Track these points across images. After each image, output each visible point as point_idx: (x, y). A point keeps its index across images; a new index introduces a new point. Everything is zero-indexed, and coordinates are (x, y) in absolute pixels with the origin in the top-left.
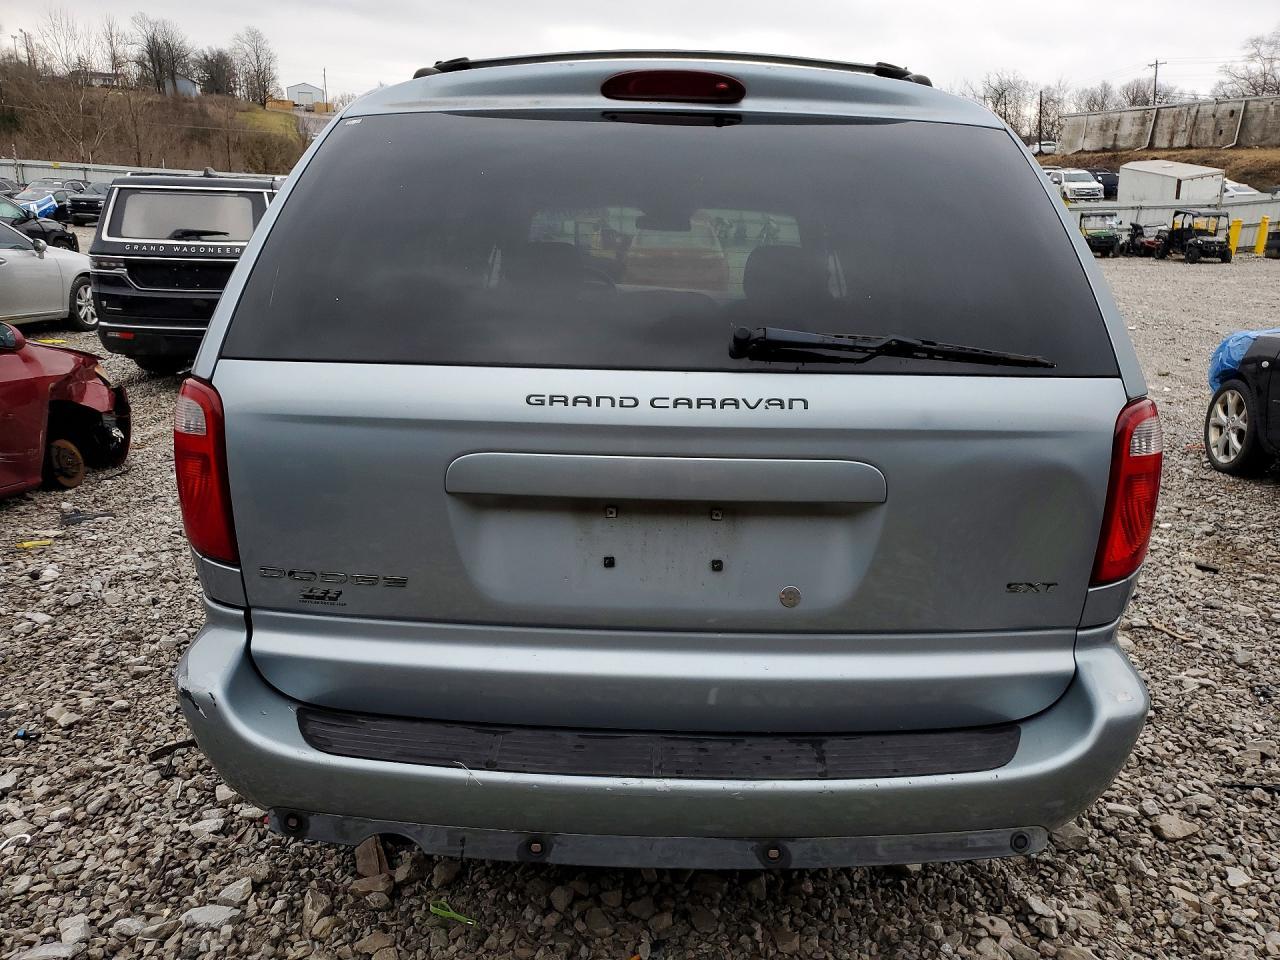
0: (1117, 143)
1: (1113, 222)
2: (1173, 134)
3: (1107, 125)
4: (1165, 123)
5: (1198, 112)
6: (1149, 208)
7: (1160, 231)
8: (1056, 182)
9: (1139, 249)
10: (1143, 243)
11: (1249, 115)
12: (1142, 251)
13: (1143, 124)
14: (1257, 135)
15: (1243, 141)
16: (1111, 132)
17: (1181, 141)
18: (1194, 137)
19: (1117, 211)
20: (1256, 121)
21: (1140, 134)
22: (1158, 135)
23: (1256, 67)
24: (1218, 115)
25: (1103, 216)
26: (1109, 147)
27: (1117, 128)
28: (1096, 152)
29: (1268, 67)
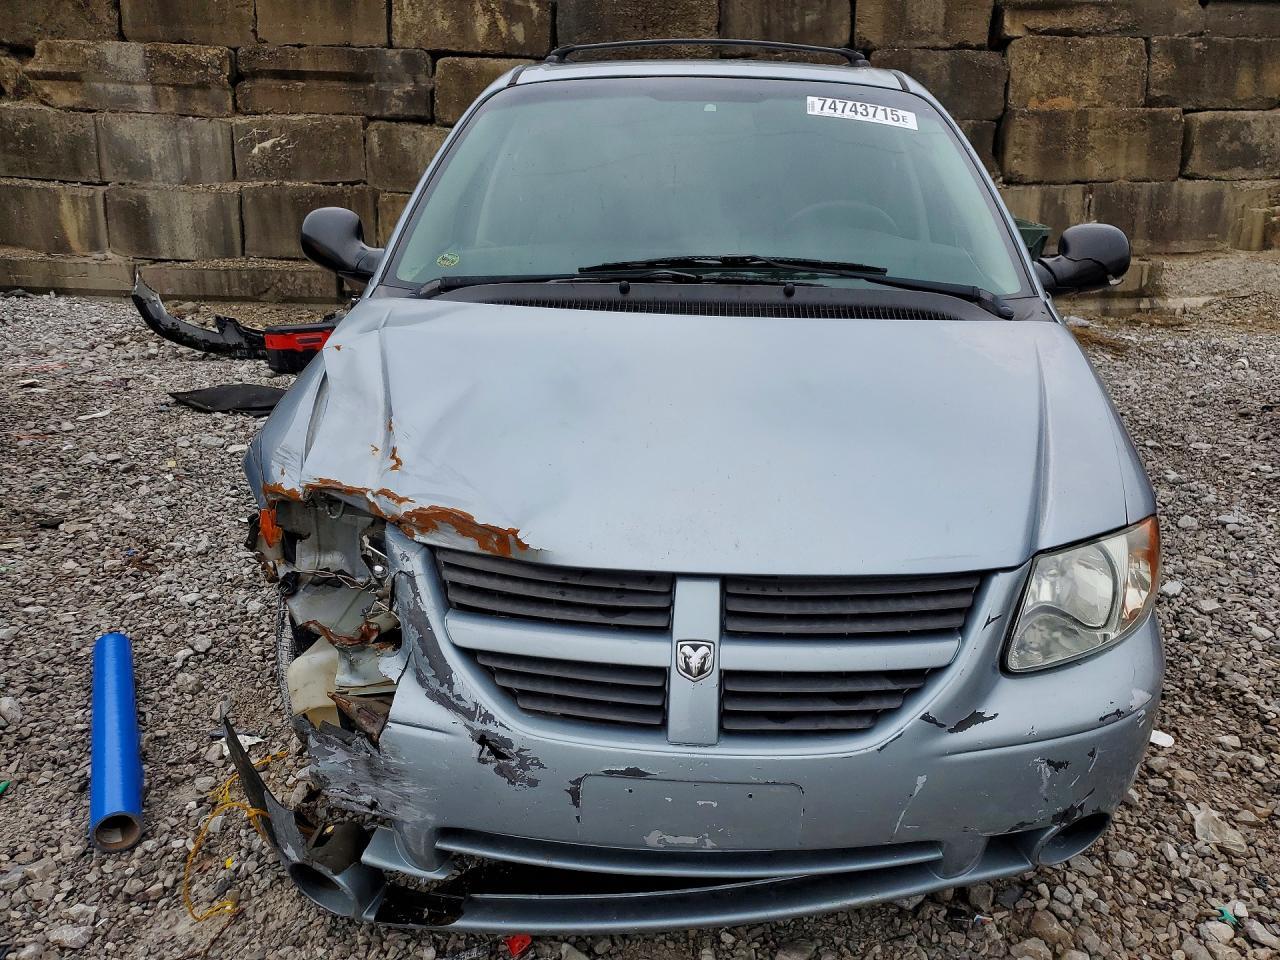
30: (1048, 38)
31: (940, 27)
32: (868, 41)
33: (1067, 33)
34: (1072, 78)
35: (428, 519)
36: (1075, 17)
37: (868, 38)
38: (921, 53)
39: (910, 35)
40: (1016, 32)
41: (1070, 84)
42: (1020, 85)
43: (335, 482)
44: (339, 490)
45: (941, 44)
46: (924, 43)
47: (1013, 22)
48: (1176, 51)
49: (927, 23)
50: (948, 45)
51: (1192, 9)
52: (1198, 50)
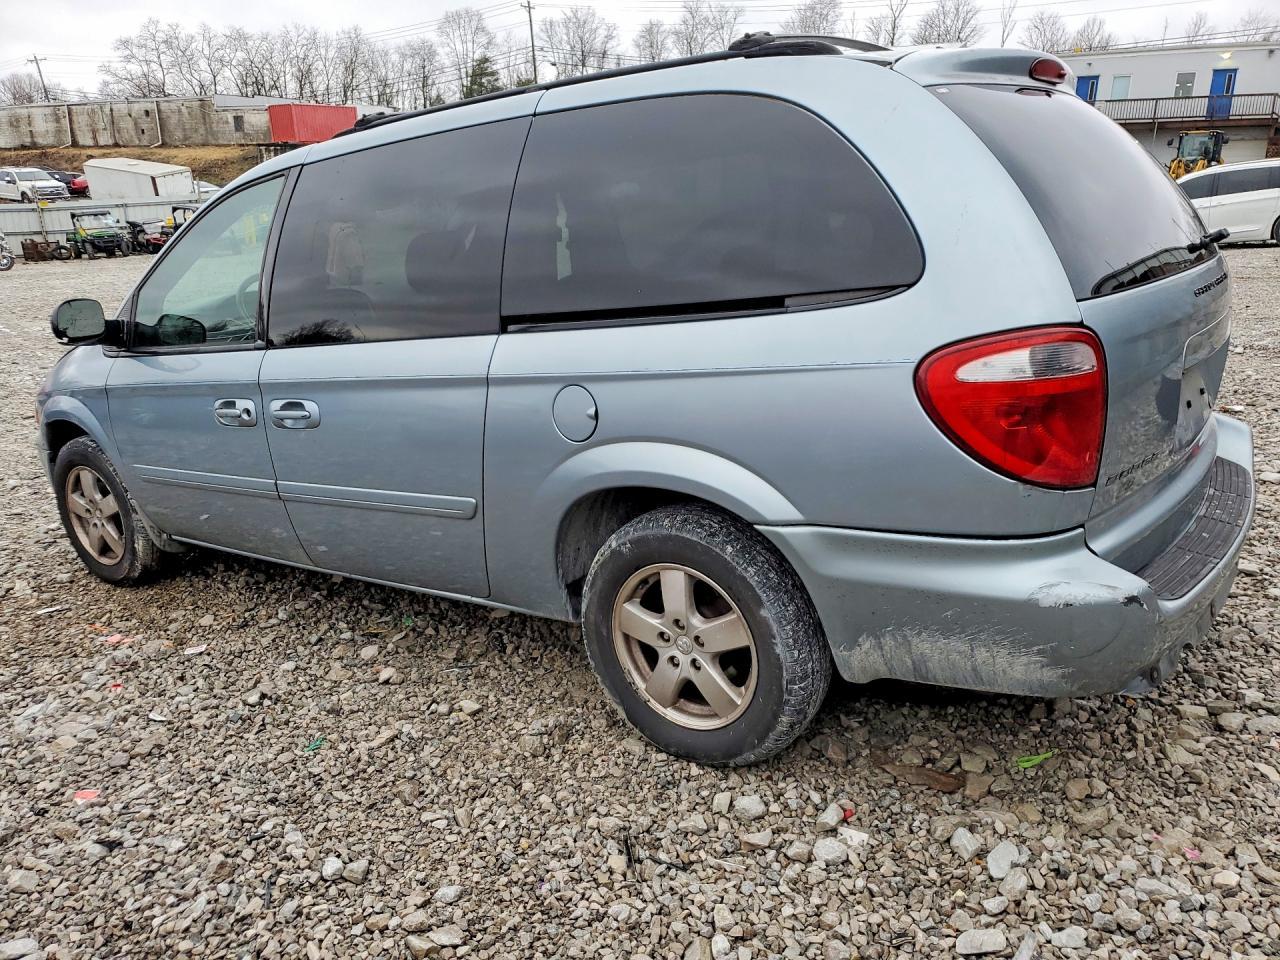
0: (35, 140)
1: (110, 221)
2: (94, 132)
3: (17, 121)
4: (82, 121)
5: (111, 110)
6: (134, 205)
7: (163, 227)
8: (9, 182)
9: (147, 247)
10: (148, 240)
11: (164, 116)
12: (151, 248)
13: (58, 120)
14: (179, 135)
15: (167, 140)
16: (24, 129)
17: (105, 139)
18: (117, 135)
19: (110, 210)
20: (174, 120)
21: (59, 131)
22: (77, 132)
23: (135, 69)
24: (133, 115)
25: (96, 215)
26: (28, 144)
27: (30, 124)
28: (15, 149)
29: (145, 69)
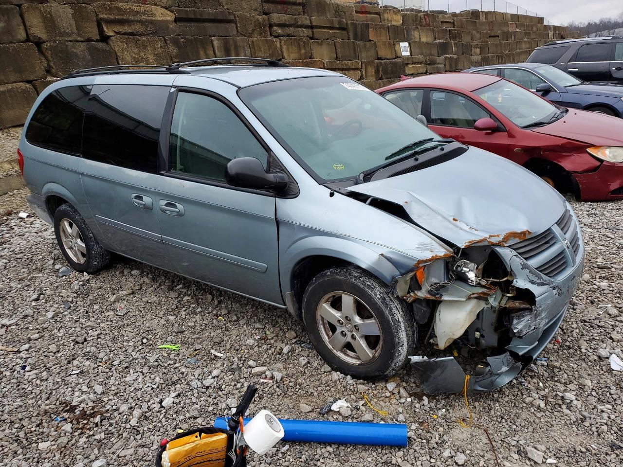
30: (126, 36)
31: (75, 31)
32: (40, 38)
33: (132, 34)
34: (142, 54)
35: (507, 238)
36: (133, 27)
37: (39, 36)
38: (71, 43)
39: (62, 34)
40: (111, 34)
41: (142, 58)
42: (123, 58)
43: (475, 241)
44: (476, 243)
45: (78, 39)
46: (70, 39)
47: (107, 28)
48: (176, 42)
49: (68, 29)
50: (82, 39)
51: (173, 24)
52: (183, 42)
